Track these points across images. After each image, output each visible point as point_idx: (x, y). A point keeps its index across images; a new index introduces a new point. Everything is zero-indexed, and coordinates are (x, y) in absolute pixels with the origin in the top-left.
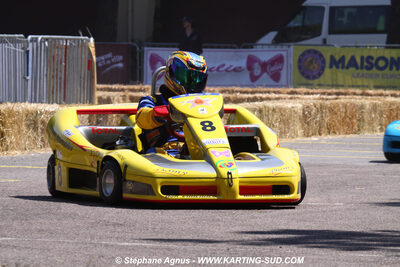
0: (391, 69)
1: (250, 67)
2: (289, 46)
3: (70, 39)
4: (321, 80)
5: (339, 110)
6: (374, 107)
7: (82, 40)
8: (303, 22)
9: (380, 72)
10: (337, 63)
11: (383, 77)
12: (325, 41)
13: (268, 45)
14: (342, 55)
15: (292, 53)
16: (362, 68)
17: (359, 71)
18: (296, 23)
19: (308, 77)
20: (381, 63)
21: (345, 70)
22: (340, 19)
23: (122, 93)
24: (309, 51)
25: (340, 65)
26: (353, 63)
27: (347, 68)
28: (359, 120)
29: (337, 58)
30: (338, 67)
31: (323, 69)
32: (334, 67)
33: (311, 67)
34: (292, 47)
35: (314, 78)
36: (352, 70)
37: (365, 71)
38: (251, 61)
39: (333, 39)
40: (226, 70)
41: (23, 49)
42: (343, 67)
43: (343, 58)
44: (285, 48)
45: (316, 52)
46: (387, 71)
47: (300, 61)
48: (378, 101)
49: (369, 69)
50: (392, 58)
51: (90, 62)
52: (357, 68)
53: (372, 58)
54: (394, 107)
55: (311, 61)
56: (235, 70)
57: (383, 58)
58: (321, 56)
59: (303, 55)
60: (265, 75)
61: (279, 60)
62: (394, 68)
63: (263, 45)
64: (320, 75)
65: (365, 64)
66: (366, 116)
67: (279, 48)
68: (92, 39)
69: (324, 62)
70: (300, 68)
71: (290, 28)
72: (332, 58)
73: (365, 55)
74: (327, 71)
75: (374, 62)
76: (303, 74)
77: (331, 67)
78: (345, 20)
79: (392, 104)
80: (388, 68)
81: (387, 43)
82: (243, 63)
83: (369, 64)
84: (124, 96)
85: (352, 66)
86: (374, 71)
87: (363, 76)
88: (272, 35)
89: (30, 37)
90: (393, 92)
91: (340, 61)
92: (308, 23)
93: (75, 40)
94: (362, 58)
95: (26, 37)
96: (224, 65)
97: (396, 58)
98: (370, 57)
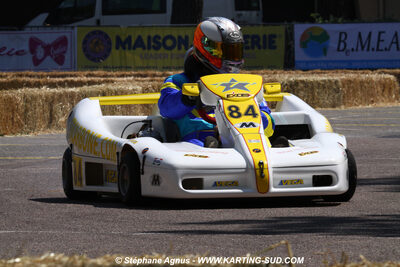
0: (180, 48)
1: (33, 50)
2: (73, 27)
4: (109, 61)
8: (75, 3)
9: (168, 52)
10: (124, 44)
11: (172, 57)
12: (98, 22)
14: (127, 35)
15: (75, 34)
16: (149, 48)
17: (146, 51)
18: (67, 4)
19: (93, 60)
20: (169, 43)
21: (132, 51)
25: (127, 46)
26: (139, 43)
27: (134, 48)
29: (123, 39)
30: (124, 48)
31: (109, 50)
32: (121, 48)
33: (97, 49)
34: (76, 29)
36: (140, 50)
37: (152, 51)
38: (34, 44)
40: (8, 54)
42: (129, 49)
44: (68, 30)
46: (175, 50)
47: (85, 42)
49: (156, 48)
50: (180, 37)
52: (144, 48)
53: (159, 38)
55: (97, 43)
56: (17, 53)
57: (171, 37)
58: (107, 36)
59: (88, 36)
60: (48, 58)
61: (63, 42)
62: (183, 47)
64: (106, 56)
65: (153, 44)
67: (62, 30)
69: (110, 43)
70: (85, 50)
73: (153, 35)
74: (113, 50)
75: (161, 41)
76: (88, 56)
77: (117, 48)
80: (176, 48)
81: (172, 23)
82: (26, 47)
83: (156, 43)
85: (139, 46)
86: (162, 50)
88: (43, 17)
91: (125, 43)
92: (80, 4)
94: (149, 37)
96: (5, 48)
97: (183, 37)
98: (157, 37)
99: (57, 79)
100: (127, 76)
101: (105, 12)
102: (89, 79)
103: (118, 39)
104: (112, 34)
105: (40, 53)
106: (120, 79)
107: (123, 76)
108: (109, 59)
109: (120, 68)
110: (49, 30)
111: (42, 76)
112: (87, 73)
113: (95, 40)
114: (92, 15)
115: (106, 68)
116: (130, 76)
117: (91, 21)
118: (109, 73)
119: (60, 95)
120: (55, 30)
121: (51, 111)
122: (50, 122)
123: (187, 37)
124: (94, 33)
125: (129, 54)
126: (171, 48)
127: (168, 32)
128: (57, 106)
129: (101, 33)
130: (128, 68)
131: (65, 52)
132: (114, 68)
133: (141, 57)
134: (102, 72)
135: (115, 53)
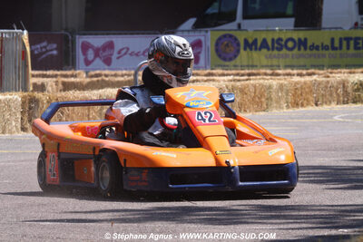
0: (299, 49)
2: (207, 32)
3: (6, 33)
4: (238, 61)
5: (249, 90)
6: (281, 87)
7: (17, 33)
8: (220, 9)
9: (288, 52)
10: (250, 45)
11: (292, 57)
12: (239, 26)
13: (189, 31)
14: (254, 37)
15: (209, 37)
16: (273, 49)
17: (270, 52)
18: (213, 10)
19: (225, 59)
20: (290, 44)
21: (258, 52)
22: (253, 6)
23: (55, 79)
24: (225, 36)
25: (253, 47)
26: (264, 45)
27: (260, 49)
28: (267, 99)
29: (250, 41)
30: (251, 50)
31: (238, 51)
32: (248, 50)
33: (228, 50)
34: (209, 33)
35: (231, 59)
36: (264, 51)
37: (276, 52)
39: (247, 24)
42: (256, 49)
43: (256, 41)
44: (203, 33)
45: (231, 36)
46: (296, 51)
47: (217, 44)
48: (285, 81)
49: (279, 49)
50: (300, 40)
51: (24, 52)
52: (268, 49)
53: (282, 40)
54: (298, 86)
55: (227, 45)
57: (291, 39)
58: (236, 39)
59: (220, 39)
61: (198, 44)
62: (302, 48)
63: (183, 31)
64: (236, 56)
65: (276, 45)
66: (274, 96)
67: (197, 33)
68: (25, 32)
69: (238, 45)
70: (217, 51)
71: (207, 15)
72: (246, 41)
73: (276, 38)
74: (242, 50)
75: (283, 43)
76: (220, 56)
77: (245, 49)
78: (257, 6)
79: (297, 83)
80: (297, 49)
81: (296, 26)
83: (279, 45)
84: (57, 82)
85: (264, 47)
86: (284, 51)
87: (275, 56)
88: (192, 21)
90: (299, 71)
91: (252, 44)
92: (223, 9)
93: (9, 33)
94: (273, 40)
97: (303, 39)
98: (280, 39)
104: (241, 37)
108: (238, 58)
113: (226, 42)
114: (234, 19)
115: (235, 67)
117: (232, 26)
120: (191, 34)
123: (306, 39)
125: (255, 54)
126: (291, 49)
127: (289, 35)
132: (243, 67)
133: (266, 57)
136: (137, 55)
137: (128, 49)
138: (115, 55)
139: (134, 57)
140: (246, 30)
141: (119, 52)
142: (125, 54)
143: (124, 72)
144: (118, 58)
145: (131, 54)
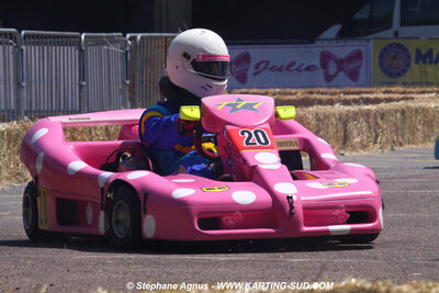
1: (324, 65)
2: (368, 40)
4: (407, 77)
8: (371, 13)
10: (424, 57)
12: (396, 34)
14: (428, 48)
15: (371, 47)
18: (362, 14)
19: (391, 75)
21: (433, 65)
25: (428, 60)
27: (436, 63)
29: (424, 52)
30: (425, 63)
31: (408, 65)
32: (421, 63)
33: (395, 63)
34: (372, 42)
35: (399, 75)
38: (325, 58)
40: (298, 69)
41: (122, 49)
42: (431, 62)
43: (430, 51)
44: (364, 42)
47: (381, 56)
55: (395, 57)
56: (308, 69)
58: (405, 50)
59: (385, 49)
60: (341, 73)
61: (358, 55)
64: (405, 72)
67: (356, 43)
69: (409, 57)
70: (381, 64)
71: (355, 21)
74: (413, 64)
76: (384, 71)
77: (417, 62)
78: (418, 9)
82: (317, 62)
88: (336, 28)
89: (128, 36)
91: (426, 56)
92: (376, 14)
95: (125, 36)
96: (294, 63)
99: (352, 97)
100: (428, 92)
101: (404, 23)
102: (387, 96)
103: (418, 51)
104: (412, 47)
105: (332, 68)
106: (421, 96)
107: (423, 92)
108: (408, 74)
109: (421, 84)
110: (341, 43)
111: (335, 94)
112: (384, 89)
113: (393, 54)
114: (390, 26)
115: (405, 84)
116: (431, 92)
117: (389, 33)
118: (408, 90)
119: (356, 114)
120: (349, 43)
121: (345, 130)
122: (345, 143)
124: (391, 46)
125: (430, 69)
128: (351, 125)
129: (399, 46)
130: (429, 84)
131: (359, 67)
132: (413, 84)
134: (401, 89)
135: (415, 68)
136: (279, 69)
137: (268, 63)
138: (252, 70)
139: (277, 72)
140: (418, 38)
141: (257, 67)
142: (265, 68)
143: (277, 90)
144: (255, 74)
145: (271, 69)
